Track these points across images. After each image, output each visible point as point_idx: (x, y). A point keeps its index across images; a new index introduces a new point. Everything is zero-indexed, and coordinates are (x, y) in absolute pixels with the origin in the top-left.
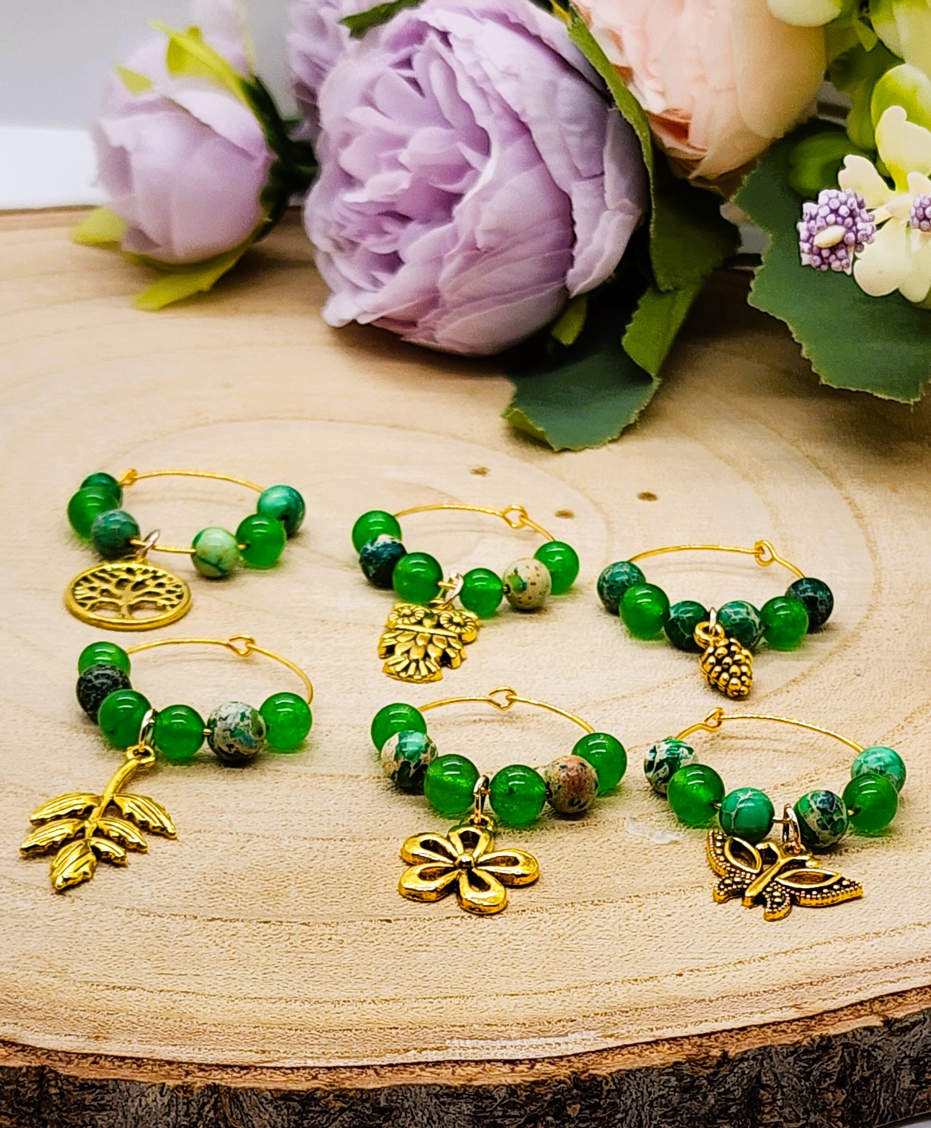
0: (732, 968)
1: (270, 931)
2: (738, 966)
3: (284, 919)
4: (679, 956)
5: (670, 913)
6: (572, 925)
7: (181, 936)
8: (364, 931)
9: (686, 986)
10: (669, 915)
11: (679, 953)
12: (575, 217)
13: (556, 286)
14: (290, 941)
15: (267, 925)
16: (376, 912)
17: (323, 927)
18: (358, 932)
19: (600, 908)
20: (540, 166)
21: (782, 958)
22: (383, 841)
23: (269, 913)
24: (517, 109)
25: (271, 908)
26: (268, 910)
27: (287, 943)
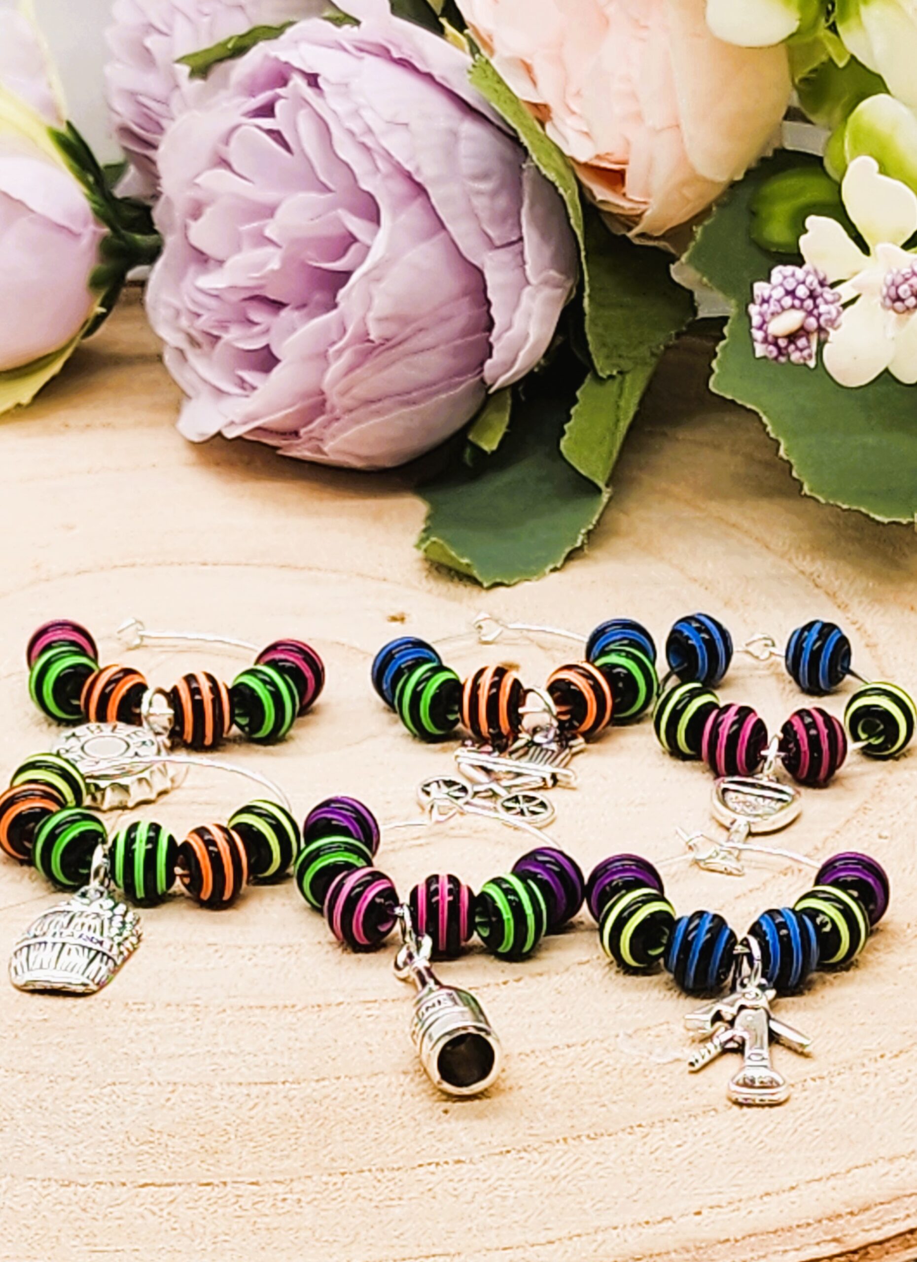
0: (758, 1200)
1: (213, 1194)
2: (765, 1199)
3: (228, 1180)
4: (696, 1192)
5: (679, 1142)
6: (566, 1165)
7: (111, 1206)
8: (324, 1187)
9: (707, 1225)
10: (679, 1146)
11: (695, 1189)
12: (490, 295)
13: (471, 380)
14: (239, 1204)
15: (209, 1188)
16: (335, 1165)
17: (275, 1185)
18: (317, 1189)
19: (598, 1142)
20: (443, 234)
21: (815, 1185)
22: (334, 1081)
23: (209, 1173)
24: (408, 167)
25: (212, 1168)
26: (208, 1170)
27: (236, 1206)
